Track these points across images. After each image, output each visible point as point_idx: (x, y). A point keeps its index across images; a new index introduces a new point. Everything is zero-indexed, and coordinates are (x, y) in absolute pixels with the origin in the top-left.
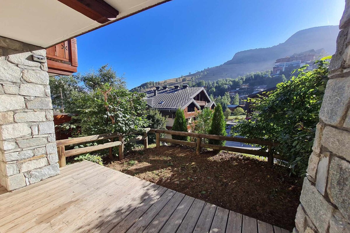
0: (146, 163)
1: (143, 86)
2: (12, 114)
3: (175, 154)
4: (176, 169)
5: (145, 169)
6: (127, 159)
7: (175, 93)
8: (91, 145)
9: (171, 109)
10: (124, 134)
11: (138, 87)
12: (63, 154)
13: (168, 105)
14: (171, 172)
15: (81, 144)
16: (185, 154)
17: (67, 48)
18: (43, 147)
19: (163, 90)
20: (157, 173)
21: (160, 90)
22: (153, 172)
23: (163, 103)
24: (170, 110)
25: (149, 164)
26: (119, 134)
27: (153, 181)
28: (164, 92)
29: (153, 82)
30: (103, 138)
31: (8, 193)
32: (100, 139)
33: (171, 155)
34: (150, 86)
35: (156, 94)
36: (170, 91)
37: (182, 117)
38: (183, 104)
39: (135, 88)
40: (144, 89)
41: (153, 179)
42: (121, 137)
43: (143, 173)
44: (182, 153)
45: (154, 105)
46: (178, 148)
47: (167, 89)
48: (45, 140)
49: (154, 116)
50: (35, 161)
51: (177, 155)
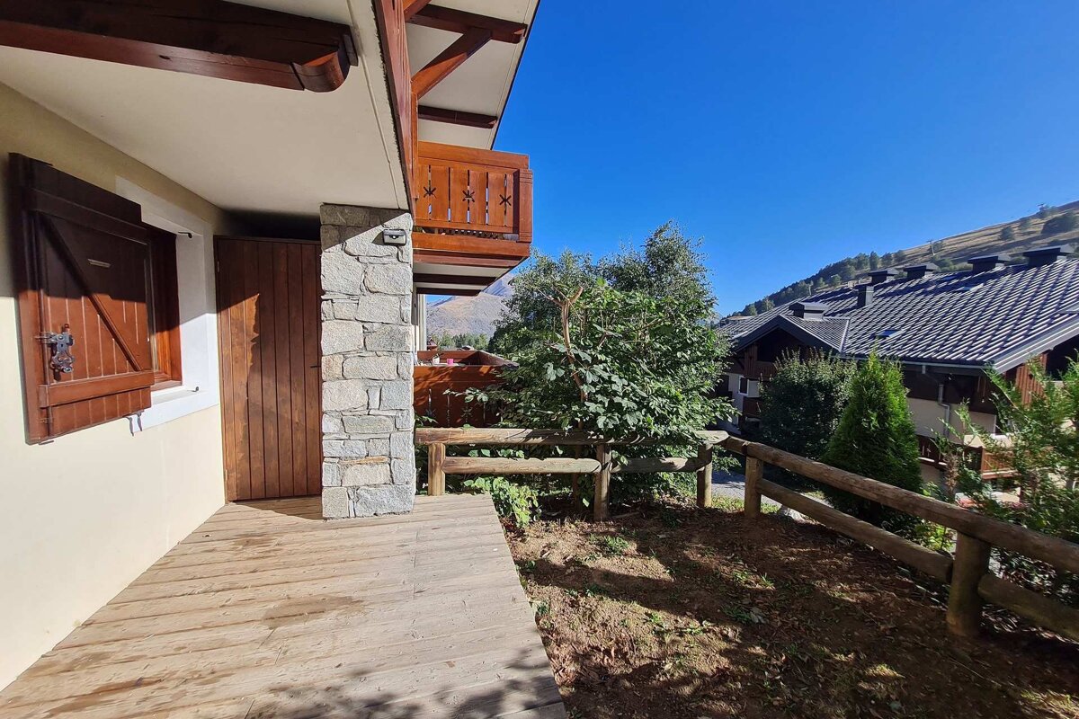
0: (658, 563)
1: (826, 274)
2: (339, 359)
3: (809, 572)
4: (758, 650)
5: (638, 588)
6: (613, 526)
7: (974, 289)
8: (509, 456)
9: (930, 360)
10: (612, 441)
11: (808, 281)
12: (438, 463)
13: (916, 345)
14: (723, 653)
15: (486, 446)
16: (862, 595)
17: (511, 201)
18: (384, 439)
19: (904, 281)
20: (666, 626)
21: (893, 283)
22: (650, 616)
23: (891, 336)
24: (927, 367)
25: (666, 576)
26: (595, 437)
27: (626, 653)
28: (908, 290)
29: (873, 257)
30: (540, 440)
31: (321, 521)
32: (531, 441)
33: (780, 573)
34: (858, 272)
35: (868, 298)
36: (945, 284)
37: (884, 406)
38: (1017, 338)
39: (794, 286)
40: (832, 283)
41: (634, 642)
42: (601, 447)
43: (618, 600)
44: (849, 582)
45: (849, 342)
46: (847, 550)
47: (927, 277)
48: (390, 423)
49: (831, 388)
50: (368, 467)
51: (817, 584)
